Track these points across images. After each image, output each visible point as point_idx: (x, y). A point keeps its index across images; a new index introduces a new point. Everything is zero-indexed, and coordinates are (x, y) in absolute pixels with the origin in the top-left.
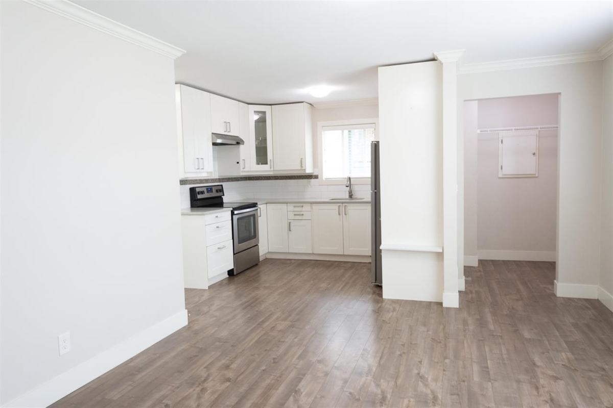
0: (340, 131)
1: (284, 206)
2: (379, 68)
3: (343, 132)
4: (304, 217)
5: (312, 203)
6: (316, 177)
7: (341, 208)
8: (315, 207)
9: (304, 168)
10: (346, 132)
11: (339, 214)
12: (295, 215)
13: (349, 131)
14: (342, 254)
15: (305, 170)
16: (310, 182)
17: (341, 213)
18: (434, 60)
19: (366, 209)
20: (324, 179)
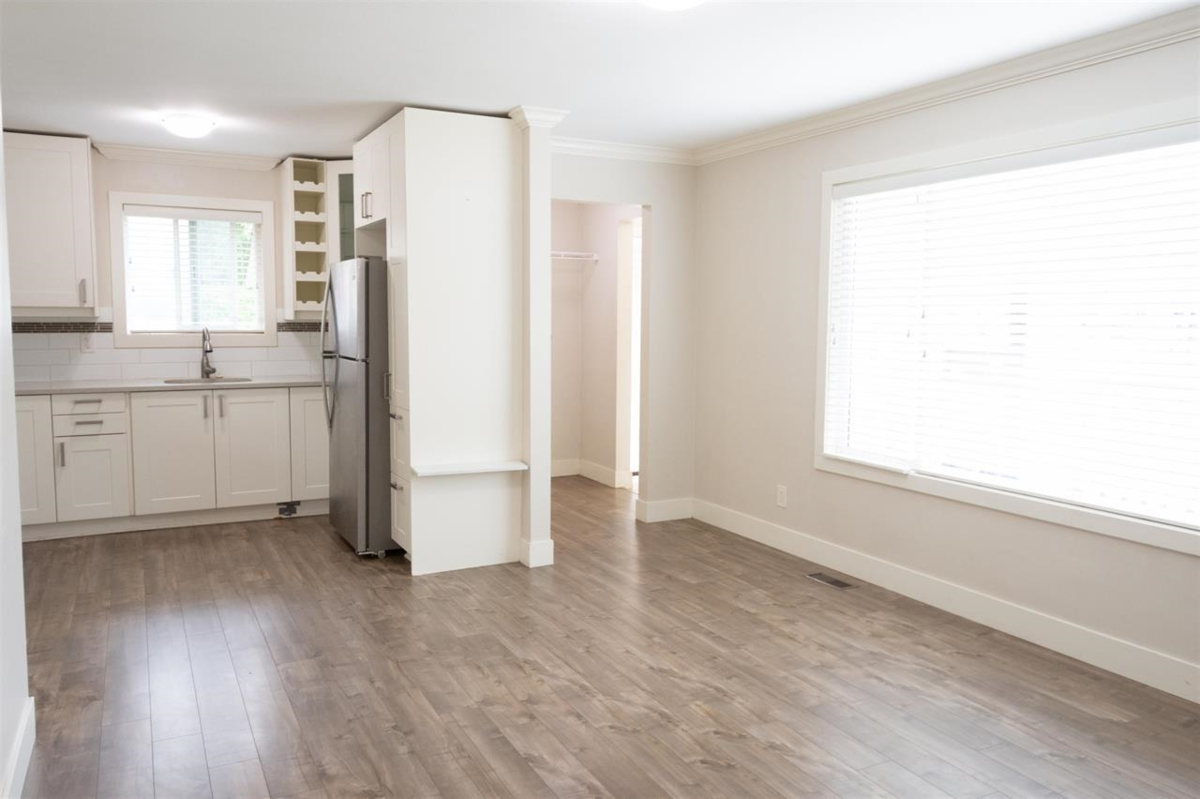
0: (170, 221)
1: (45, 401)
2: (406, 109)
3: (176, 222)
4: (104, 429)
5: (130, 392)
6: (107, 328)
7: (209, 400)
8: (138, 401)
9: (88, 304)
10: (184, 223)
11: (206, 416)
12: (78, 423)
13: (192, 223)
14: (214, 507)
15: (92, 309)
16: (87, 339)
17: (209, 411)
18: (505, 116)
19: (272, 402)
20: (129, 333)
